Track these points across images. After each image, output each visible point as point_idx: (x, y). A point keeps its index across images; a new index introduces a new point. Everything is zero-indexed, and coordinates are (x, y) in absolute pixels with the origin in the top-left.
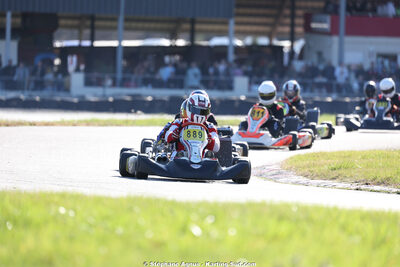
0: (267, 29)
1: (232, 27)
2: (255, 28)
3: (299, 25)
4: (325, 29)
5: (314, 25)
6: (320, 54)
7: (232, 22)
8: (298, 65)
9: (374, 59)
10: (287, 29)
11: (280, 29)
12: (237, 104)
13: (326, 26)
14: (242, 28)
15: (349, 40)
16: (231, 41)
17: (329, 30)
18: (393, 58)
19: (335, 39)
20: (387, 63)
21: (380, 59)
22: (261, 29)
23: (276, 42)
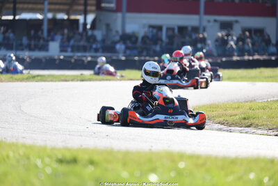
0: (66, 7)
1: (46, 6)
2: (57, 7)
3: (91, 5)
4: (112, 8)
5: (103, 5)
6: (108, 26)
7: (46, 3)
8: (90, 33)
9: (146, 29)
10: (81, 8)
11: (76, 7)
12: (57, 62)
13: (113, 5)
14: (53, 7)
15: (129, 15)
16: (45, 16)
17: (115, 9)
18: (160, 28)
19: (119, 15)
20: (155, 31)
21: (151, 29)
22: (61, 7)
23: (73, 17)
